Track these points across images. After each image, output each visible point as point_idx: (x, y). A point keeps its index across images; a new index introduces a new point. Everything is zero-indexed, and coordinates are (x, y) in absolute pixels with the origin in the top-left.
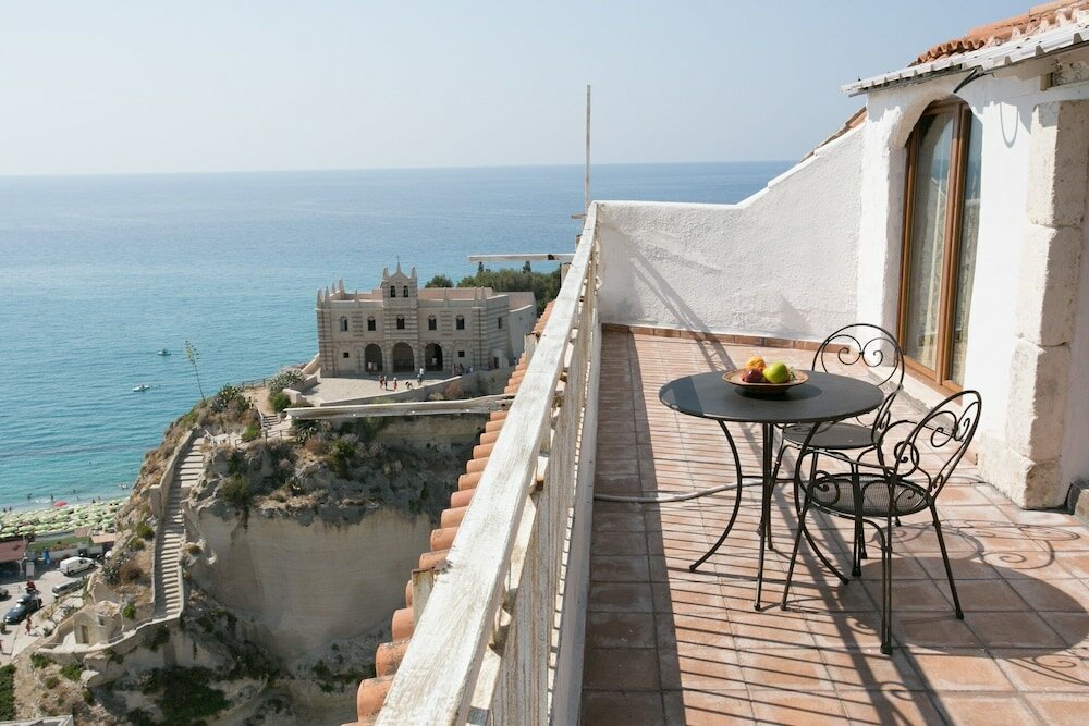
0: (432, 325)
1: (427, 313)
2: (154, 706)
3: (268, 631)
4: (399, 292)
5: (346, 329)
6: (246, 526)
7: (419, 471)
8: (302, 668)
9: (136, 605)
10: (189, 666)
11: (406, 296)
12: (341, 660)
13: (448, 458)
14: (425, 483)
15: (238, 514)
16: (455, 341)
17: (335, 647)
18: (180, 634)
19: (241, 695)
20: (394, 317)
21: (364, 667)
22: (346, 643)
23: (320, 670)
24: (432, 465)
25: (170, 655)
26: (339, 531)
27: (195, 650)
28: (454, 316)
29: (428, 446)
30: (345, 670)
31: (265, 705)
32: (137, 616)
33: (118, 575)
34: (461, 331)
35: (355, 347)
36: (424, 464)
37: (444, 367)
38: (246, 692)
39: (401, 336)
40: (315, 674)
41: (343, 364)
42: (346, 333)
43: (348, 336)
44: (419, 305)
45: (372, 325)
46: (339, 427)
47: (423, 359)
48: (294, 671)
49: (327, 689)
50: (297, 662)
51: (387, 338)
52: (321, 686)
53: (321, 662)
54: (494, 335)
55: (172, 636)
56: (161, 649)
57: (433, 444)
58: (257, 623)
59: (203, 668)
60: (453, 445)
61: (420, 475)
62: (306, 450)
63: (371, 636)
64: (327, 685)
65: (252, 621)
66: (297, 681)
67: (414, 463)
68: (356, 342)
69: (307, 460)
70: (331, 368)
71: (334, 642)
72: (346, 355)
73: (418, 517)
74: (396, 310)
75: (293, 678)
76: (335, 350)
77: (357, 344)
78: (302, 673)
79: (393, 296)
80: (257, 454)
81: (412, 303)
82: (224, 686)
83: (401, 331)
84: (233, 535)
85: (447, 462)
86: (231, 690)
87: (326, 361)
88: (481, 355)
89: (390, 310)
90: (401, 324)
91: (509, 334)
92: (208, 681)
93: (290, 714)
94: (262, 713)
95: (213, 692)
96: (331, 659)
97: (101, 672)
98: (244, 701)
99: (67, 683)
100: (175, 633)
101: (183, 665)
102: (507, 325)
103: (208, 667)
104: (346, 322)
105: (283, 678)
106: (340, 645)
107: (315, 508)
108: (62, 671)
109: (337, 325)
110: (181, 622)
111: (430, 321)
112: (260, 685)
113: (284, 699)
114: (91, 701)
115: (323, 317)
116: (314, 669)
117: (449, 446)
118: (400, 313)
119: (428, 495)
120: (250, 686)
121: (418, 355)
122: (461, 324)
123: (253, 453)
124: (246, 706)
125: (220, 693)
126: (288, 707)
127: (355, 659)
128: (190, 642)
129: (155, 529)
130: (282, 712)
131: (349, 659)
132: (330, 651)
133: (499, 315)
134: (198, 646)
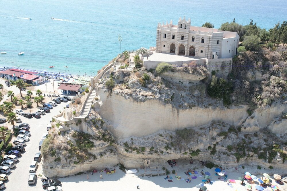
0: (193, 40)
1: (192, 35)
2: (74, 141)
3: (113, 129)
4: (183, 27)
5: (165, 37)
6: (111, 95)
7: (172, 89)
8: (122, 142)
9: (76, 111)
10: (86, 133)
11: (185, 28)
12: (132, 143)
13: (185, 87)
14: (173, 94)
15: (109, 91)
16: (200, 47)
17: (132, 139)
18: (84, 123)
19: (99, 145)
20: (181, 35)
21: (140, 147)
22: (136, 138)
23: (126, 144)
24: (178, 88)
25: (81, 128)
26: (138, 103)
27: (88, 129)
28: (201, 38)
29: (180, 81)
30: (134, 146)
31: (108, 150)
32: (76, 114)
33: (75, 101)
34: (203, 43)
35: (167, 44)
36: (175, 87)
37: (195, 55)
38: (101, 145)
39: (182, 42)
40: (124, 145)
41: (163, 49)
42: (165, 38)
43: (165, 39)
44: (190, 32)
45: (173, 37)
46: (149, 69)
47: (189, 51)
48: (119, 142)
49: (127, 151)
50: (121, 140)
51: (177, 42)
52: (125, 149)
53: (127, 142)
54: (215, 47)
55: (82, 123)
56: (79, 126)
57: (181, 81)
58: (111, 125)
59: (89, 134)
60: (189, 83)
61: (172, 91)
62: (135, 75)
63: (145, 139)
64: (127, 149)
65: (110, 124)
66: (119, 146)
67: (171, 86)
69: (134, 78)
70: (159, 50)
71: (132, 137)
72: (165, 46)
73: (167, 104)
74: (181, 33)
75: (118, 144)
76: (161, 44)
77: (168, 43)
78: (121, 144)
79: (181, 28)
80: (119, 74)
81: (187, 31)
82: (94, 141)
83: (182, 40)
84: (107, 97)
85: (185, 88)
86: (97, 143)
87: (158, 47)
88: (208, 53)
89: (179, 32)
90: (182, 38)
91: (221, 47)
92: (90, 138)
93: (115, 155)
94: (106, 152)
95: (91, 142)
96: (129, 142)
97: (63, 128)
98: (100, 147)
99: (56, 128)
100: (83, 122)
101: (84, 132)
102: (221, 43)
103: (91, 134)
104: (166, 35)
105: (115, 143)
106: (134, 139)
107: (131, 95)
108: (56, 124)
109: (163, 35)
110: (85, 119)
111: (193, 38)
112: (107, 144)
113: (114, 150)
114: (59, 135)
115: (158, 32)
116: (124, 144)
117: (188, 83)
118: (183, 34)
119: (173, 98)
120: (103, 143)
121: (187, 51)
122: (203, 41)
123: (118, 73)
124: (101, 149)
125: (92, 143)
126: (115, 152)
127: (137, 144)
128: (87, 126)
129: (90, 90)
130: (112, 154)
131: (135, 144)
132: (130, 140)
133: (218, 39)
134: (89, 127)
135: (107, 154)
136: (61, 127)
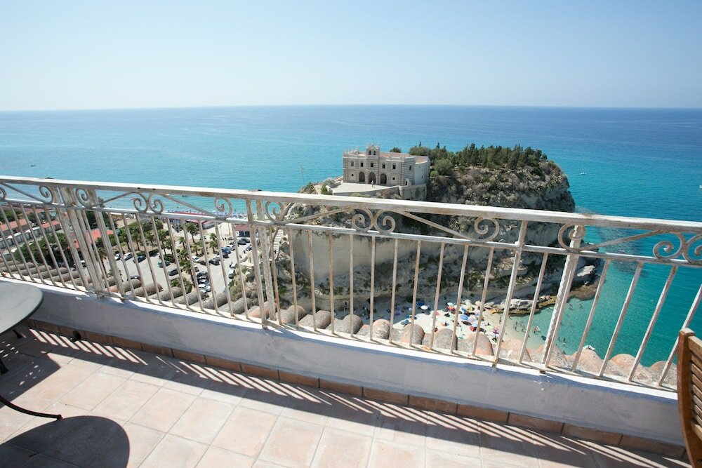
0: (384, 167)
1: (382, 162)
3: (306, 270)
4: (372, 153)
5: (353, 166)
6: (300, 233)
11: (375, 155)
12: (328, 284)
16: (391, 174)
17: (327, 279)
20: (370, 162)
22: (332, 278)
23: (322, 286)
28: (392, 164)
31: (302, 294)
34: (394, 170)
37: (387, 183)
38: (295, 289)
39: (372, 170)
41: (352, 178)
43: (353, 168)
44: (379, 158)
45: (362, 165)
47: (380, 179)
48: (313, 285)
49: (323, 293)
50: (315, 281)
51: (367, 170)
52: (321, 291)
53: (322, 283)
54: (407, 173)
63: (341, 278)
64: (323, 291)
68: (356, 171)
70: (347, 179)
71: (327, 277)
72: (353, 175)
74: (370, 159)
76: (349, 173)
78: (316, 285)
79: (370, 154)
81: (377, 157)
82: (287, 285)
83: (372, 168)
84: (297, 235)
86: (290, 287)
87: (345, 176)
88: (401, 180)
89: (368, 159)
90: (372, 165)
91: (413, 173)
93: (310, 298)
95: (283, 286)
97: (250, 273)
99: (242, 274)
102: (413, 169)
103: (282, 278)
104: (353, 162)
105: (308, 286)
106: (329, 279)
108: (242, 270)
109: (350, 164)
111: (383, 164)
112: (301, 287)
114: (247, 281)
115: (345, 161)
116: (319, 285)
118: (372, 161)
120: (296, 287)
121: (378, 178)
122: (394, 167)
133: (410, 165)
134: (279, 270)
135: (302, 298)
136: (247, 273)
